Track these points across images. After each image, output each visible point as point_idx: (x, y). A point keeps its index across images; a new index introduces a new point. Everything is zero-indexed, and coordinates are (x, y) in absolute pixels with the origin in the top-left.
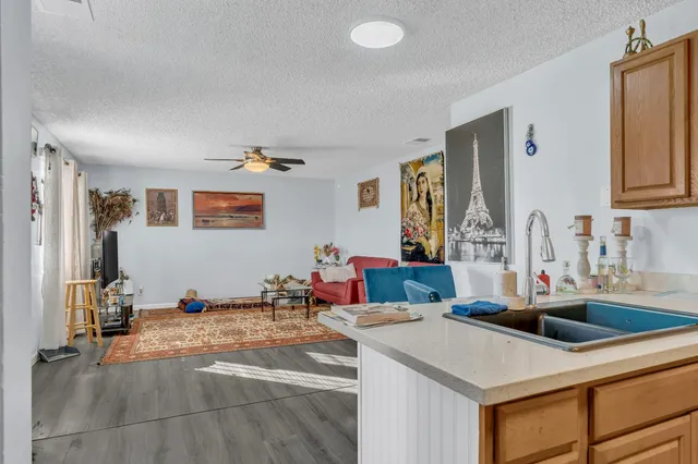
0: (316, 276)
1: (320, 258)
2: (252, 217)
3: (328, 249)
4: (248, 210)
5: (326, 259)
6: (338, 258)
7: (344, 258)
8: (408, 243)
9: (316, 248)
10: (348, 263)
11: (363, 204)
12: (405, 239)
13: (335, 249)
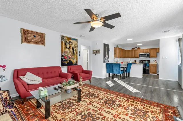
11: (28, 41)
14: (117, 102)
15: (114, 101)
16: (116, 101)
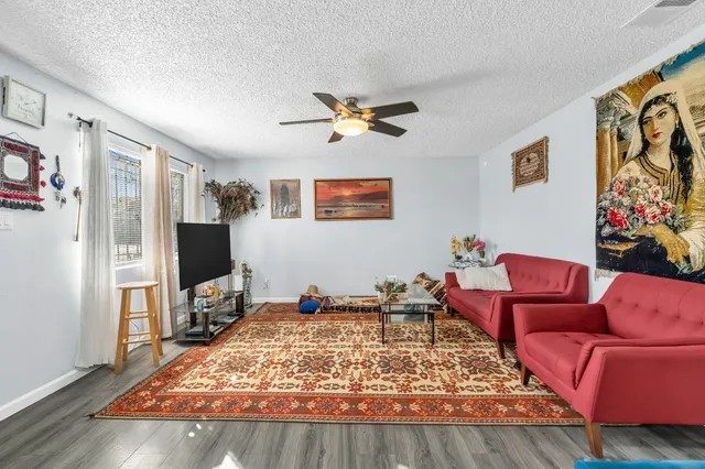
0: (451, 277)
1: (459, 254)
2: (377, 205)
3: (470, 243)
4: (374, 199)
5: (466, 255)
6: (483, 254)
7: (491, 256)
8: (614, 237)
9: (454, 242)
10: (497, 262)
11: (520, 180)
12: (607, 230)
13: (479, 243)
14: (295, 370)
15: (305, 370)
16: (299, 371)
